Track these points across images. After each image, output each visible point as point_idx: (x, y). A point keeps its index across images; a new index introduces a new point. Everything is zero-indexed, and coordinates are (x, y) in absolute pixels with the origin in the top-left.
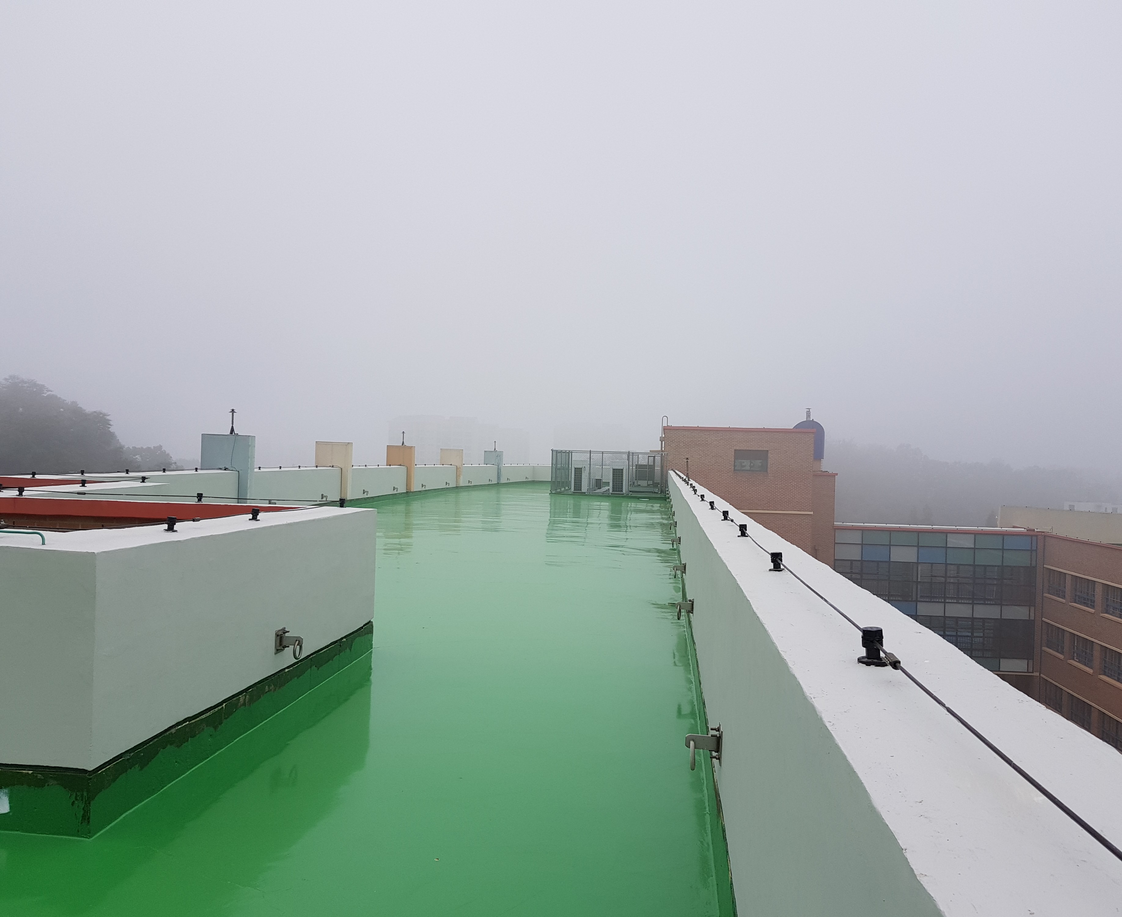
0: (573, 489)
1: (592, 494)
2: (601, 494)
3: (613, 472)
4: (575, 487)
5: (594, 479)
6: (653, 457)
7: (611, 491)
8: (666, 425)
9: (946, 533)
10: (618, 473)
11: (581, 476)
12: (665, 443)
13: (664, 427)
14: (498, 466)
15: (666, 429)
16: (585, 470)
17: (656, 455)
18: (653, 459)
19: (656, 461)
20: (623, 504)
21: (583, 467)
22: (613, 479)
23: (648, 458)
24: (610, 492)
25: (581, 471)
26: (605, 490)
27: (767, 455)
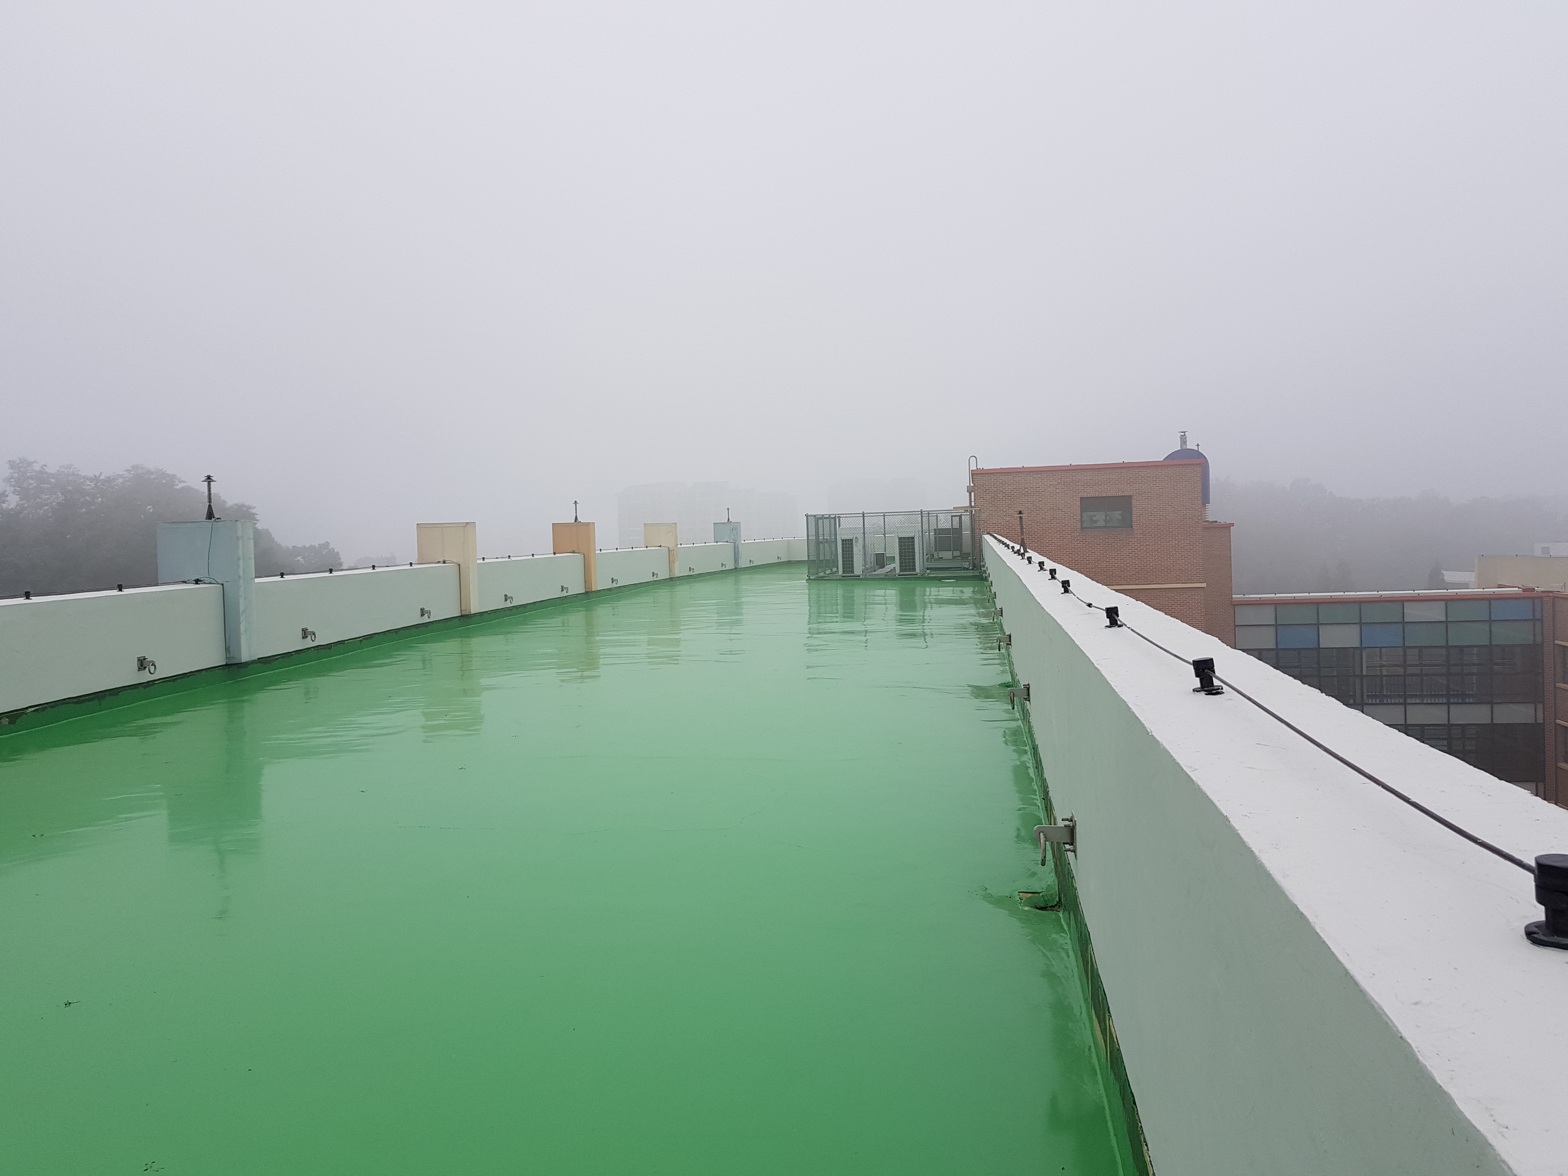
0: (842, 571)
1: (870, 577)
2: (883, 577)
3: (899, 542)
4: (843, 568)
5: (873, 555)
6: (958, 517)
7: (898, 571)
8: (975, 469)
9: (1402, 601)
10: (906, 544)
11: (852, 551)
12: (974, 494)
13: (972, 470)
14: (735, 543)
15: (975, 475)
16: (857, 542)
17: (963, 514)
18: (958, 519)
19: (963, 522)
20: (918, 590)
21: (854, 538)
22: (900, 553)
23: (952, 518)
24: (897, 573)
25: (852, 544)
26: (889, 570)
27: (1131, 503)
